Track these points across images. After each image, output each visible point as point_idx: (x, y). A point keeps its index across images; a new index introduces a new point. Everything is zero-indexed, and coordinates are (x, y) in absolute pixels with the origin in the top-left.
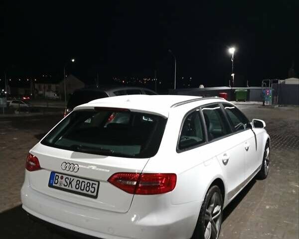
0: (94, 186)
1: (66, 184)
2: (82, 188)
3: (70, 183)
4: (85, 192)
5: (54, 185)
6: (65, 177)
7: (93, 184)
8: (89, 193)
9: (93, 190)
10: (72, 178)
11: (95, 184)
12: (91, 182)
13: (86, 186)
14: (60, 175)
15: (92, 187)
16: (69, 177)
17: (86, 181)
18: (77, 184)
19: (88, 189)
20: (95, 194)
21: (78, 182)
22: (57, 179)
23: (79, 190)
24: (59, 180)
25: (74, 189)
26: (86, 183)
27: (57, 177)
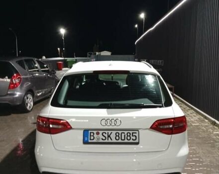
0: (134, 134)
1: (104, 138)
2: (123, 138)
3: (109, 136)
4: (126, 141)
5: (89, 141)
6: (101, 132)
7: (133, 133)
8: (131, 141)
9: (134, 138)
10: (110, 132)
11: (136, 133)
12: (131, 132)
13: (126, 136)
14: (95, 132)
15: (133, 136)
16: (106, 132)
17: (126, 132)
18: (116, 136)
19: (129, 138)
20: (137, 141)
21: (117, 134)
22: (93, 136)
23: (120, 141)
24: (95, 136)
25: (114, 140)
26: (126, 134)
27: (92, 134)
